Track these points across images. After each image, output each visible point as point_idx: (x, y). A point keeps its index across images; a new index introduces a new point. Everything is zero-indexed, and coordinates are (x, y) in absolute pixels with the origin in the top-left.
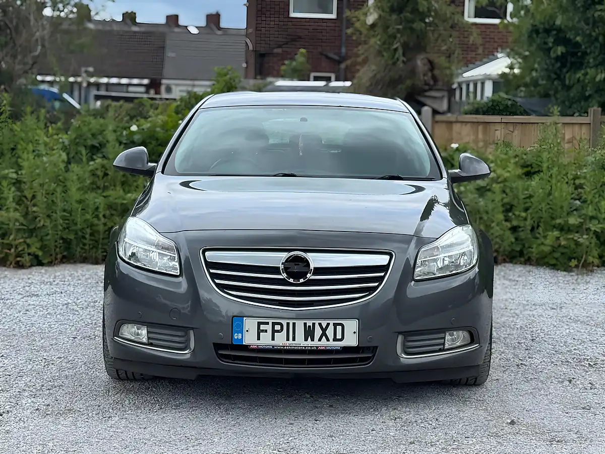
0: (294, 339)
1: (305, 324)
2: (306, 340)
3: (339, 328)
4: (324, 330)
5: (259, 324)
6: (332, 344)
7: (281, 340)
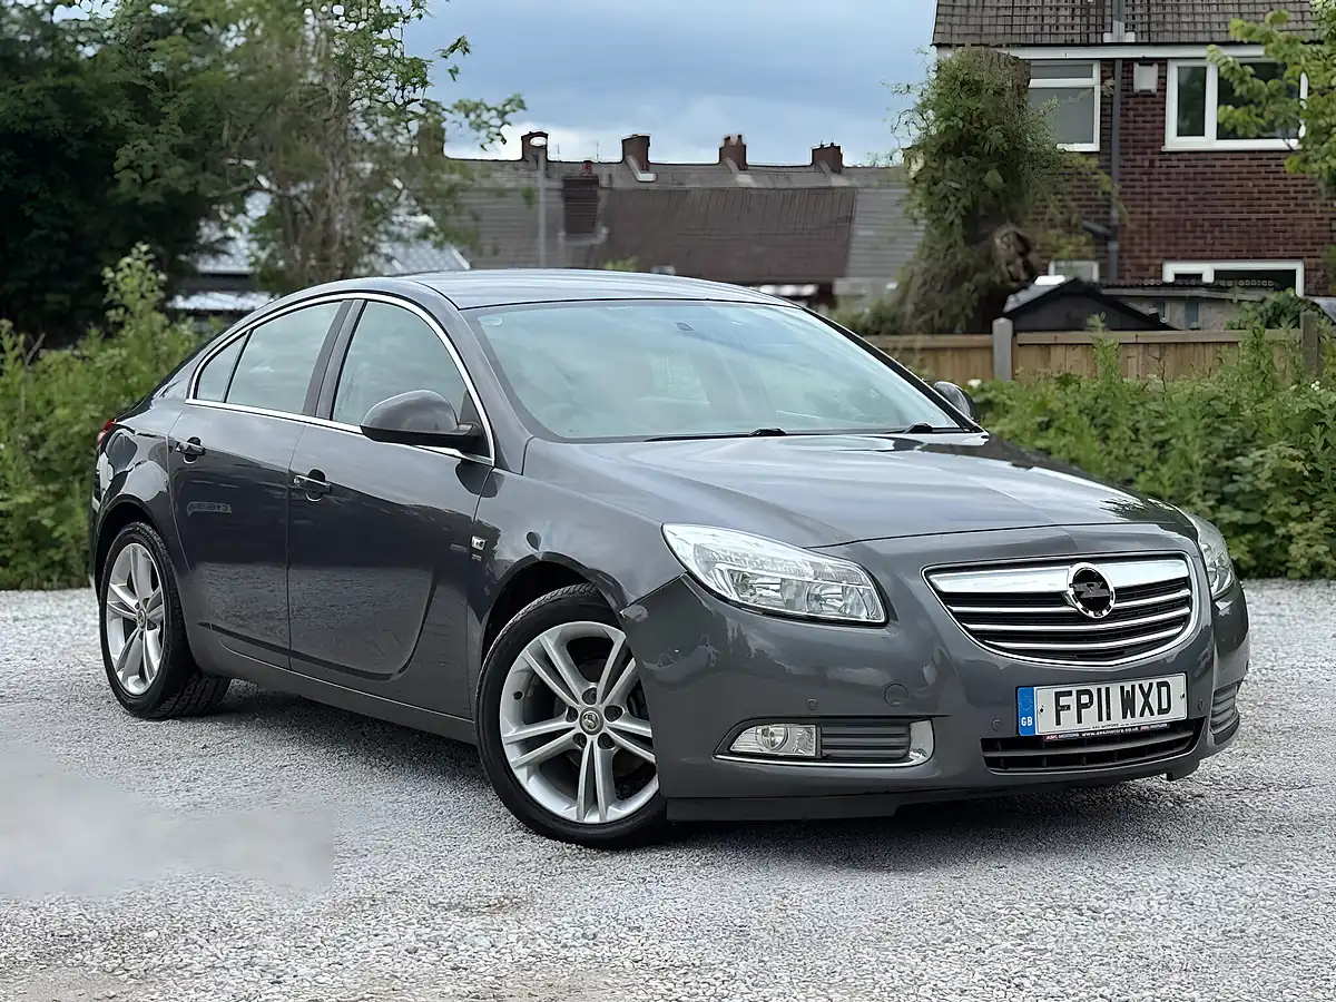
0: (1109, 718)
1: (1122, 688)
2: (1124, 717)
4: (1146, 696)
5: (1058, 695)
6: (1157, 718)
7: (1091, 722)
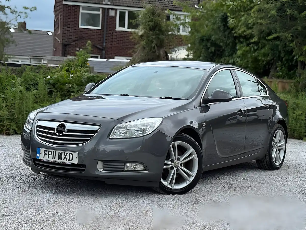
0: (55, 159)
1: (59, 152)
2: (59, 159)
3: (71, 155)
4: (65, 156)
5: (45, 151)
6: (68, 162)
7: (51, 159)
